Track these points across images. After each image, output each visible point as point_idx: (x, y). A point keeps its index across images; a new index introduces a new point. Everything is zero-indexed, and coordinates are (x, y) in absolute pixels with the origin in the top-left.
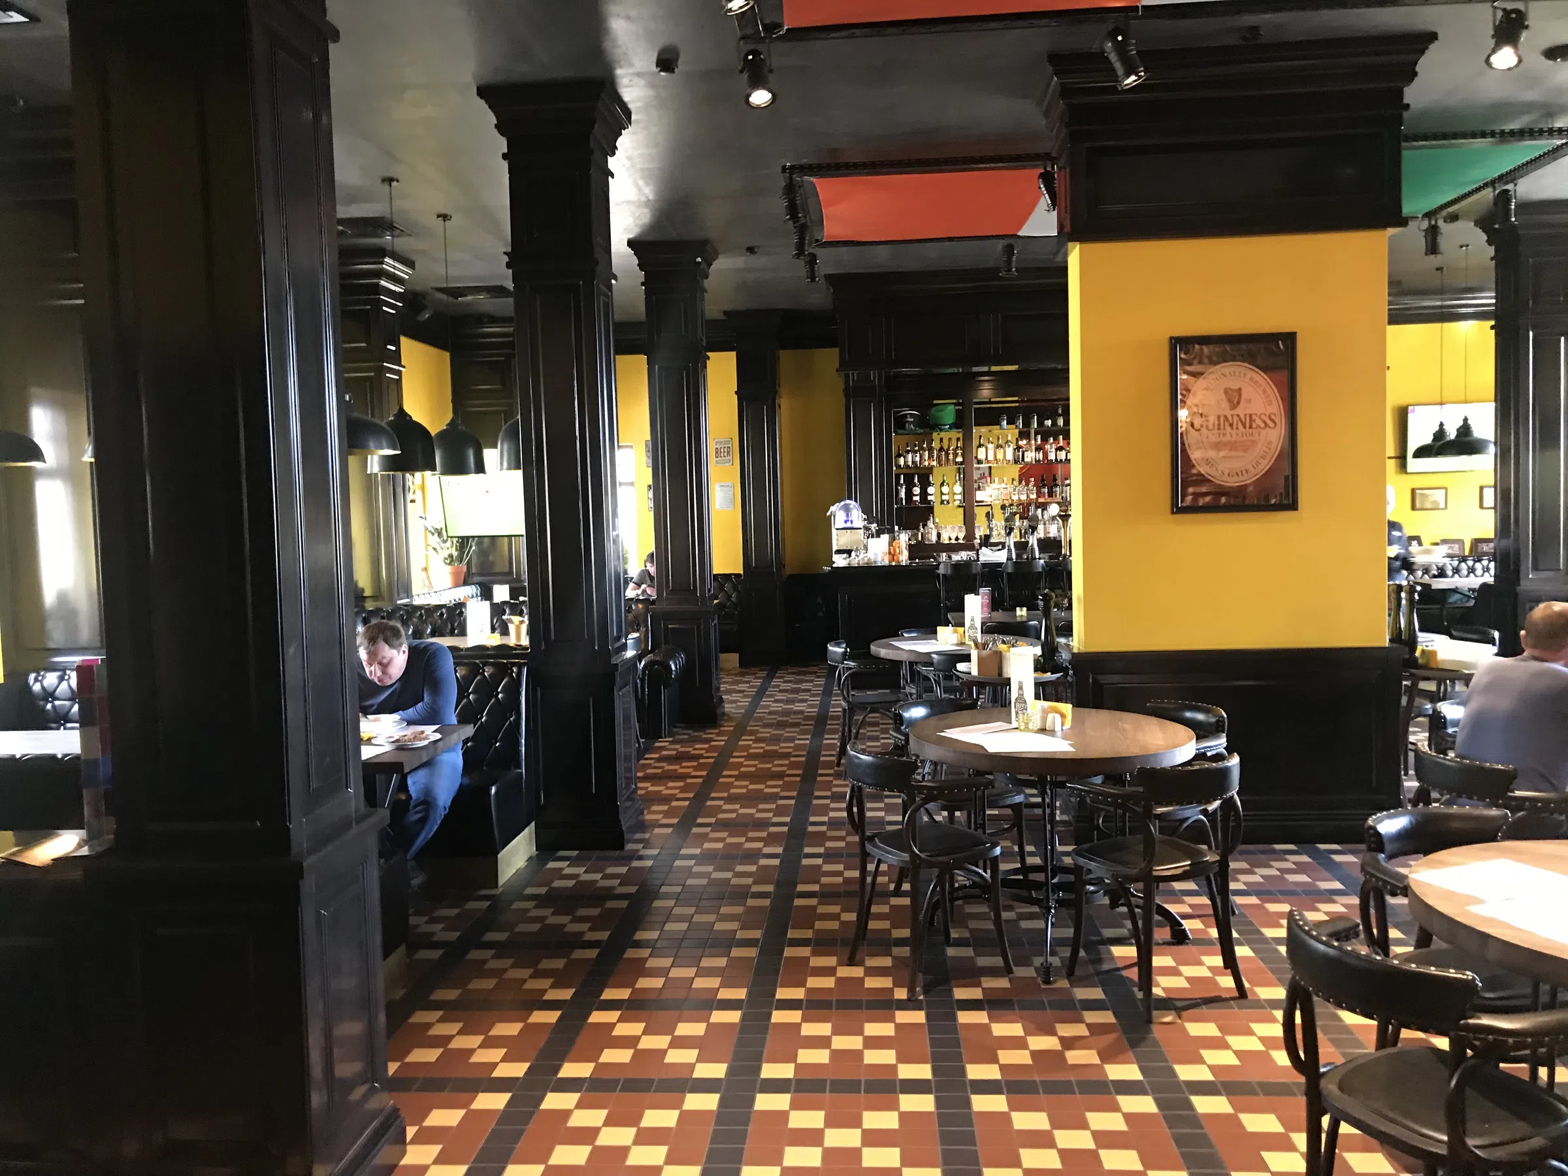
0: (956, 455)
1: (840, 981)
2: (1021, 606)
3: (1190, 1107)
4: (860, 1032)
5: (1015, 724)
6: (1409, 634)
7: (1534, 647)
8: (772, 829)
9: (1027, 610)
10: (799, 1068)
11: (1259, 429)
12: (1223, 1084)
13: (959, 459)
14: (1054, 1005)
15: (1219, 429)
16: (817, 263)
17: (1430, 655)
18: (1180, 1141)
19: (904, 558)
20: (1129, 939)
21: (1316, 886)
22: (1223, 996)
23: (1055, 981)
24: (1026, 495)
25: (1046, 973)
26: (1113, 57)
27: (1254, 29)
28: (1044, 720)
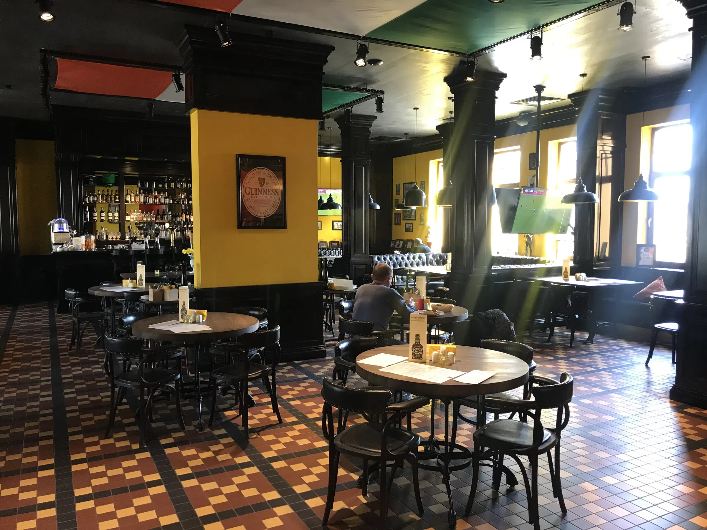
0: (115, 198)
1: (102, 446)
2: (157, 270)
3: (272, 467)
4: (120, 466)
5: (181, 320)
6: (325, 277)
7: (376, 280)
8: (42, 384)
9: (160, 271)
10: (94, 488)
11: (272, 195)
12: (281, 456)
13: (117, 200)
14: (207, 439)
15: (256, 194)
16: (50, 99)
17: (332, 285)
18: (270, 480)
19: (93, 247)
20: (231, 408)
21: (297, 377)
22: (273, 424)
23: (204, 429)
24: (150, 219)
25: (200, 427)
26: (219, 33)
27: (271, 32)
28: (195, 318)
